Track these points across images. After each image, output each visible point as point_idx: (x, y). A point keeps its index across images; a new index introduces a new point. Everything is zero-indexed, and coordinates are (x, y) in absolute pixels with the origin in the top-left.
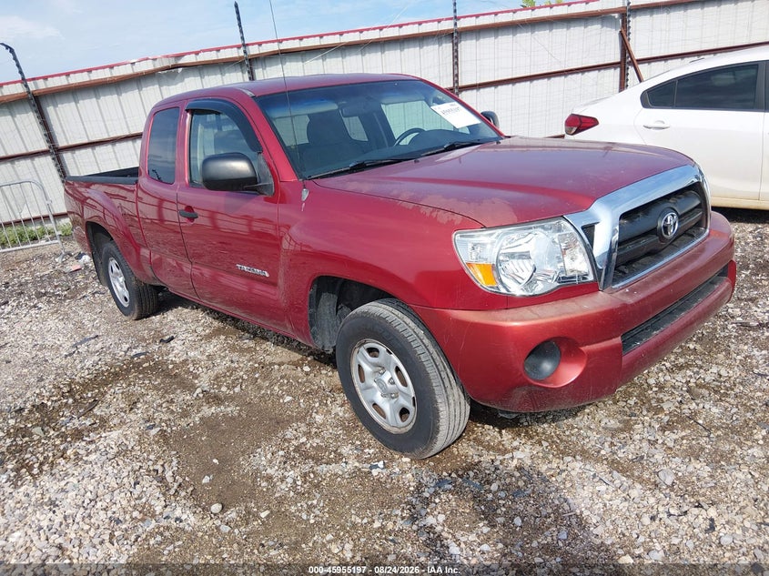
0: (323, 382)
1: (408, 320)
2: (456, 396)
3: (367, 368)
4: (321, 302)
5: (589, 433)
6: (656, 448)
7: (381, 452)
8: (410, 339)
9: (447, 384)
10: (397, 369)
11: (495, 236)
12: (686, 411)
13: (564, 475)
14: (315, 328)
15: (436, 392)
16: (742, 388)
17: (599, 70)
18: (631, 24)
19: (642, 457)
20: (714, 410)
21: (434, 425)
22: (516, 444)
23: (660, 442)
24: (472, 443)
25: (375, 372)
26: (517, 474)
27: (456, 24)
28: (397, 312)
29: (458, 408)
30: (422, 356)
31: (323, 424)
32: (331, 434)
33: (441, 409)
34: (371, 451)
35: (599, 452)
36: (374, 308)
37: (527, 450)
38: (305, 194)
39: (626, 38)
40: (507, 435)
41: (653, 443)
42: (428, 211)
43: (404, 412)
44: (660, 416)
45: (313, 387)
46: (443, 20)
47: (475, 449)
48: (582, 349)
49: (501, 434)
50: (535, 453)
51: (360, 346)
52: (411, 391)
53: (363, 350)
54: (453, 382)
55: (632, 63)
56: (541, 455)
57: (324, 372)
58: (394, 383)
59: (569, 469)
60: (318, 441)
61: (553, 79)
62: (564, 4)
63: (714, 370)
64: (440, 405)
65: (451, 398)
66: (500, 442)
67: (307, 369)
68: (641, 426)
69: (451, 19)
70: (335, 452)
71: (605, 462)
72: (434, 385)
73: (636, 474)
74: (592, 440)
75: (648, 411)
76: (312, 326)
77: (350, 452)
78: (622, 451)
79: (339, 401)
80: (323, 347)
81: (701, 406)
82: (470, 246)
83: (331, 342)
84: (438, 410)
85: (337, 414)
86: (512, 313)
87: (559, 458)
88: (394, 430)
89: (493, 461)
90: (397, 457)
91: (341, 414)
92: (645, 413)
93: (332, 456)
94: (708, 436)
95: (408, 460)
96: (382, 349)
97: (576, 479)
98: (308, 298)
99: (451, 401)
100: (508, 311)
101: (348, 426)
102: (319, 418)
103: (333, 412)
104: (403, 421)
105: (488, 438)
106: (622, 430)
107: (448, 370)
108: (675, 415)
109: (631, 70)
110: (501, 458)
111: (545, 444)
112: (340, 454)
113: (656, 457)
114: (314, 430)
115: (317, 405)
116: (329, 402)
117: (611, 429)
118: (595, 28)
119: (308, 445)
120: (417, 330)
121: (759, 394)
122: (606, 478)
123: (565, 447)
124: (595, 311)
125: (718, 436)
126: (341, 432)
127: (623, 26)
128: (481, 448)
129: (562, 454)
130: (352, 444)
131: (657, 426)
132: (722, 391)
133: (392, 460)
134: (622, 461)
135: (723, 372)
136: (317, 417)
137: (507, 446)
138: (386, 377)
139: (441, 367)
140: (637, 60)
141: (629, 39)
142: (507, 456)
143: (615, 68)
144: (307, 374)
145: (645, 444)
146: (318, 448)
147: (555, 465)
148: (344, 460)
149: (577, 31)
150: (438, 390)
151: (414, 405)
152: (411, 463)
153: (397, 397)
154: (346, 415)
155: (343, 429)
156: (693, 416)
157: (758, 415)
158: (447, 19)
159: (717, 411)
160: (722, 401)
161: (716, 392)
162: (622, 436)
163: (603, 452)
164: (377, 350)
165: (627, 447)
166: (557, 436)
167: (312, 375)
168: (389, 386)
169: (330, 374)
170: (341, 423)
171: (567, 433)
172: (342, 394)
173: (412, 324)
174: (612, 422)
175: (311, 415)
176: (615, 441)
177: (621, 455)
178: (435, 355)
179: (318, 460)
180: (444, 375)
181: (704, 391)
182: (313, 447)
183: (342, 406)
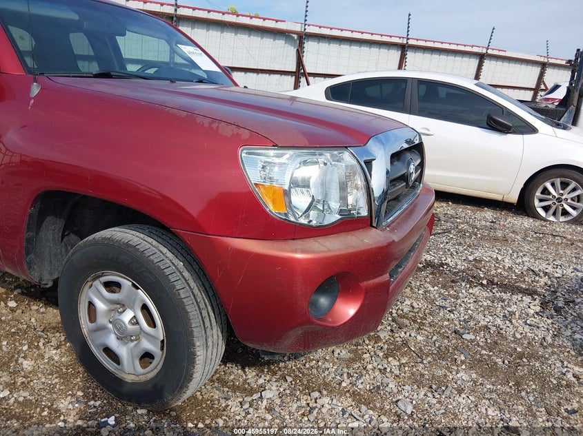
0: (33, 320)
1: (165, 250)
2: (215, 337)
3: (101, 306)
4: (43, 226)
5: (327, 365)
6: (387, 377)
7: (111, 404)
8: (167, 272)
9: (208, 324)
10: (145, 308)
11: (287, 156)
12: (398, 339)
13: (315, 412)
14: (32, 256)
15: (195, 334)
16: (432, 318)
17: (281, 74)
18: (305, 45)
19: (378, 387)
20: (420, 338)
21: (187, 372)
22: (261, 381)
23: (388, 370)
24: (216, 384)
25: (111, 311)
26: (269, 417)
27: (176, 10)
28: (150, 240)
29: (215, 350)
30: (181, 292)
31: (33, 372)
32: (43, 383)
33: (198, 353)
34: (98, 403)
35: (340, 384)
36: (119, 234)
37: (274, 388)
38: (35, 90)
39: (301, 55)
40: (251, 374)
41: (384, 371)
42: (206, 122)
43: (147, 357)
44: (379, 344)
45: (20, 326)
46: (165, 4)
47: (219, 390)
48: (361, 284)
49: (245, 372)
50: (282, 390)
51: (94, 279)
52: (160, 332)
53: (98, 284)
54: (213, 320)
55: (305, 74)
56: (288, 392)
57: (34, 308)
58: (137, 323)
59: (319, 406)
60: (26, 394)
61: (248, 73)
62: (260, 18)
63: (408, 302)
64: (198, 349)
65: (210, 340)
66: (245, 380)
67: (12, 304)
68: (368, 355)
69: (172, 5)
70: (49, 408)
71: (348, 395)
72: (193, 325)
73: (378, 405)
74: (331, 371)
75: (370, 340)
76: (28, 253)
77: (70, 407)
78: (360, 381)
79: (54, 342)
80: (41, 279)
81: (408, 334)
82: (260, 165)
83: (51, 274)
84: (194, 354)
85: (51, 359)
86: (299, 244)
87: (305, 394)
88: (129, 379)
89: (241, 403)
90: (130, 408)
91: (56, 358)
92: (367, 342)
93: (45, 413)
94: (422, 362)
95: (143, 411)
96: (126, 283)
97: (327, 417)
98: (26, 218)
99: (210, 343)
100: (295, 241)
101: (67, 373)
102: (27, 364)
103: (47, 356)
104: (144, 367)
105: (232, 377)
106: (353, 360)
107: (209, 308)
108: (392, 344)
109: (303, 80)
110: (249, 399)
111: (289, 379)
112: (57, 411)
113: (390, 386)
114: (20, 380)
115: (25, 348)
116: (41, 344)
117: (344, 360)
118: (280, 43)
119: (12, 401)
120: (176, 261)
121: (446, 323)
122: (356, 412)
123: (308, 381)
124: (374, 246)
125: (429, 362)
126: (57, 380)
127: (299, 46)
128: (226, 389)
129: (308, 389)
130: (73, 395)
131: (381, 354)
132: (419, 321)
133: (125, 413)
134: (362, 393)
135: (415, 305)
136: (25, 363)
137: (252, 385)
138: (127, 316)
139: (202, 305)
140: (308, 73)
141: (303, 56)
142: (256, 396)
143: (292, 76)
144: (13, 310)
145: (377, 373)
146: (26, 403)
147: (304, 403)
148: (62, 418)
149: (268, 42)
150: (197, 332)
151: (162, 349)
152: (148, 414)
153: (138, 339)
154: (63, 360)
155: (59, 377)
156: (405, 343)
157: (453, 342)
158: (168, 5)
159: (422, 338)
160: (421, 329)
161: (415, 321)
162: (356, 366)
163: (344, 384)
164: (118, 285)
165: (364, 377)
166: (298, 369)
167: (19, 311)
168: (130, 327)
169: (42, 310)
170: (57, 370)
171: (307, 366)
172: (58, 334)
173: (169, 255)
174: (344, 352)
175: (17, 361)
176: (351, 371)
177: (360, 386)
178: (196, 291)
179: (25, 420)
180: (205, 313)
181: (406, 322)
182: (19, 403)
183: (57, 348)
